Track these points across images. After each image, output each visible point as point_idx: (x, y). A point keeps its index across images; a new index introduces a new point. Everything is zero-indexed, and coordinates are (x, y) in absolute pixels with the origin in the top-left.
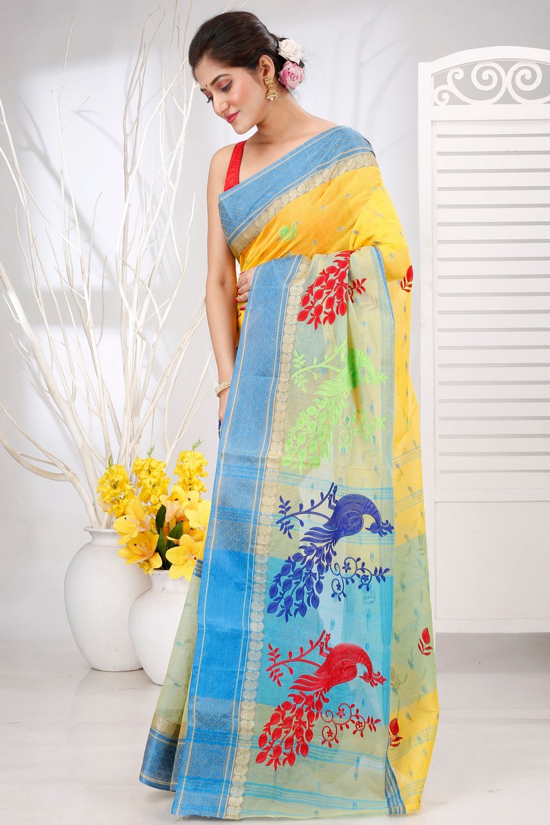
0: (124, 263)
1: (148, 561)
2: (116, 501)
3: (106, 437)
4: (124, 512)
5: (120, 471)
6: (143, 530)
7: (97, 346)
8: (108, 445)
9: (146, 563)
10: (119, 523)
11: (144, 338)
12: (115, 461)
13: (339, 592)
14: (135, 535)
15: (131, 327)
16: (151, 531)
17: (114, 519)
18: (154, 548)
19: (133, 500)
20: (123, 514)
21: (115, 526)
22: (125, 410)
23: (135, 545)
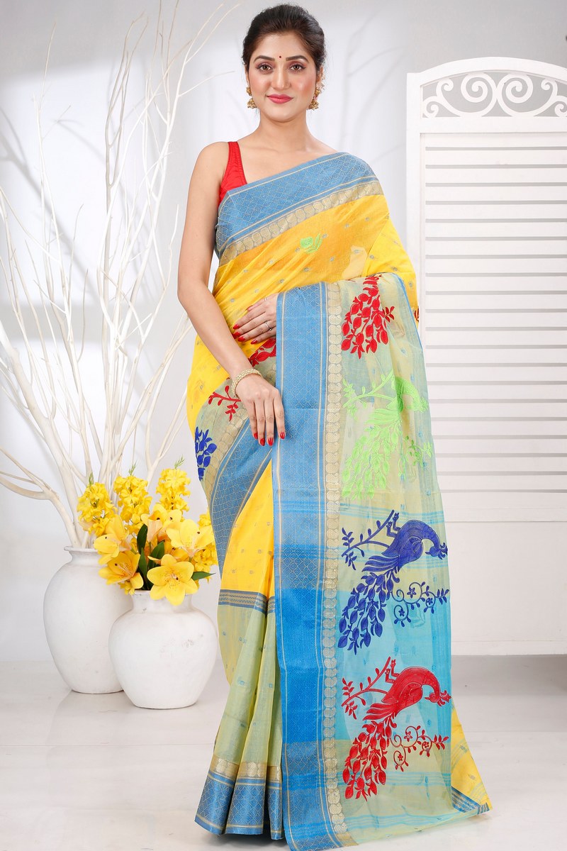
0: (106, 277)
1: (128, 581)
2: (97, 520)
3: (87, 454)
4: (105, 531)
5: (101, 489)
6: (124, 549)
7: (78, 361)
8: (88, 463)
9: (127, 583)
10: (100, 543)
11: (125, 353)
12: (96, 480)
13: (402, 617)
14: (116, 555)
15: (113, 342)
16: (132, 550)
17: (94, 538)
18: (135, 568)
19: (114, 518)
20: (104, 534)
21: (95, 545)
22: (106, 427)
23: (116, 565)
